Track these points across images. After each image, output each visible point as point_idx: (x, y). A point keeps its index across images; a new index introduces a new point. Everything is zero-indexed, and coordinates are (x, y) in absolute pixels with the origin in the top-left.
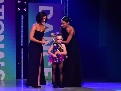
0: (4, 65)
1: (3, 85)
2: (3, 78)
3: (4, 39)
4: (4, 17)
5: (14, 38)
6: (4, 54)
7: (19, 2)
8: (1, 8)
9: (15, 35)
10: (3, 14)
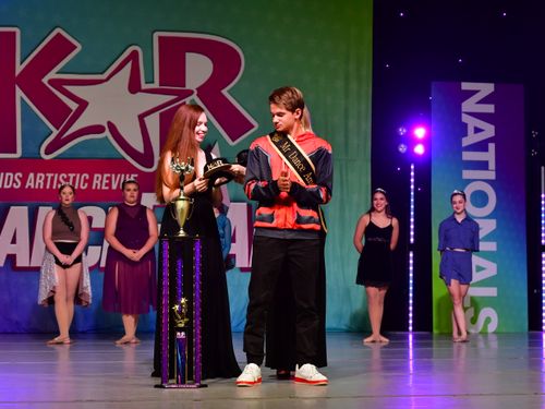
0: (495, 295)
1: (494, 344)
2: (492, 328)
3: (494, 227)
4: (494, 173)
5: (523, 227)
6: (494, 266)
7: (535, 134)
8: (486, 150)
9: (524, 218)
10: (492, 165)
